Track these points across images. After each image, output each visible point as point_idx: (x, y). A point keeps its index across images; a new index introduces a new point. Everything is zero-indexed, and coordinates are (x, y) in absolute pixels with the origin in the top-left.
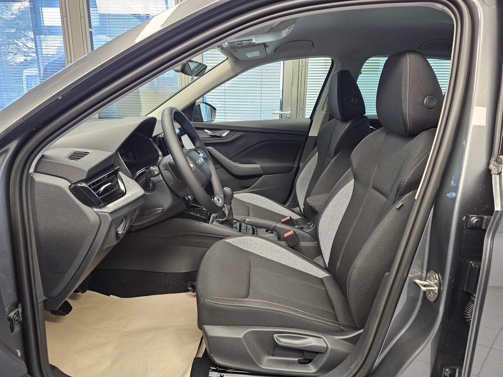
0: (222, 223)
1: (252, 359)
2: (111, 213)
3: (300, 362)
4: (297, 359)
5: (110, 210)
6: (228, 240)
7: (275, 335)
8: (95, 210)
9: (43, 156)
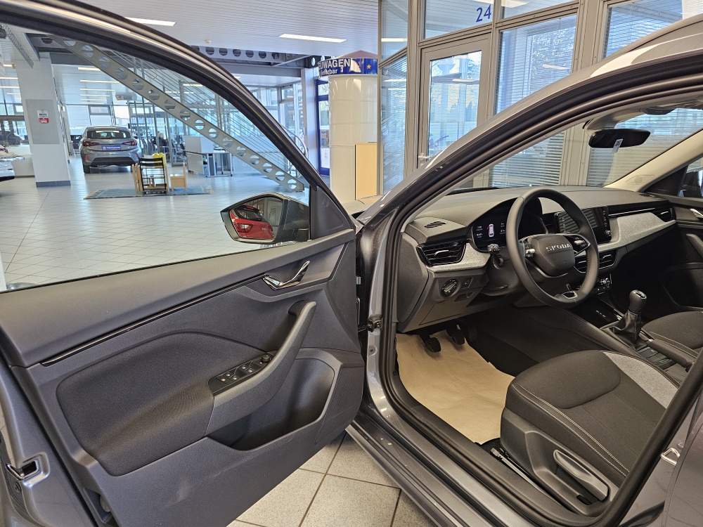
0: (617, 333)
1: (529, 460)
2: (436, 273)
3: (578, 497)
4: (578, 494)
5: (435, 270)
6: (607, 354)
7: (556, 451)
8: (427, 267)
9: (412, 223)
